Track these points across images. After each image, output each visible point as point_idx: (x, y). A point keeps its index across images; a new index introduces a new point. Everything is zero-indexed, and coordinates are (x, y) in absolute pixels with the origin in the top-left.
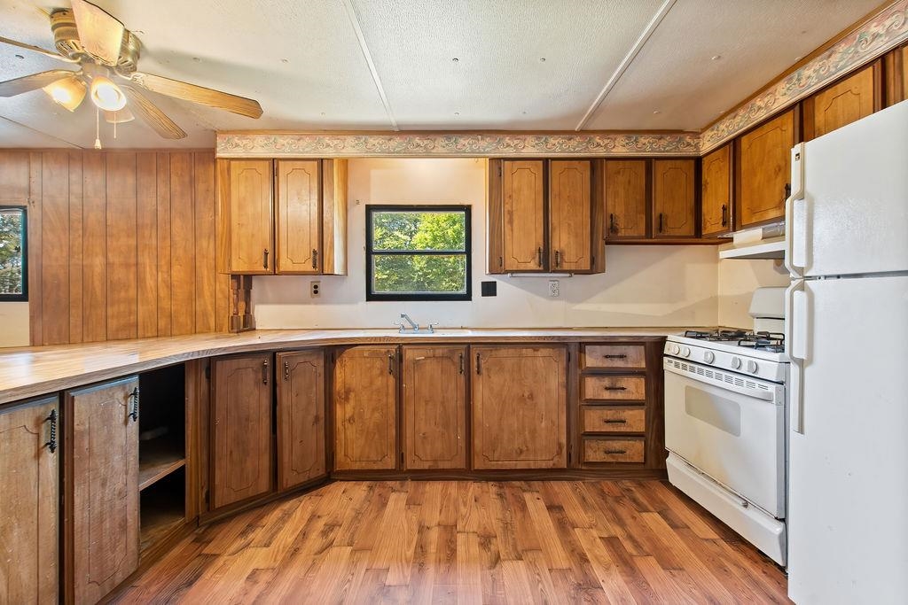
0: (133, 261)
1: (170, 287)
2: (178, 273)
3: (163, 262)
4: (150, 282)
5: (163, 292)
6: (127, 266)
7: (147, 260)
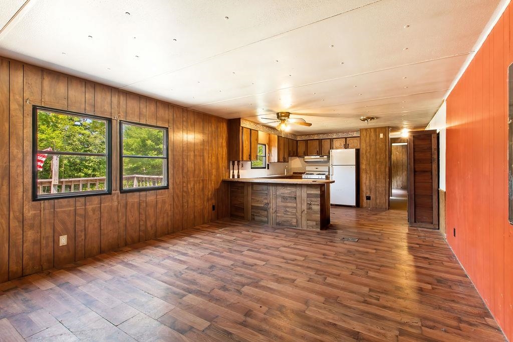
0: (202, 154)
1: (212, 164)
2: (214, 160)
3: (210, 155)
4: (206, 163)
5: (210, 165)
6: (200, 156)
7: (206, 155)
